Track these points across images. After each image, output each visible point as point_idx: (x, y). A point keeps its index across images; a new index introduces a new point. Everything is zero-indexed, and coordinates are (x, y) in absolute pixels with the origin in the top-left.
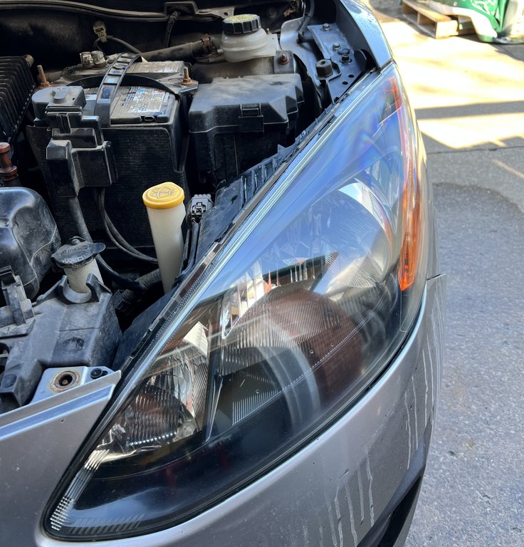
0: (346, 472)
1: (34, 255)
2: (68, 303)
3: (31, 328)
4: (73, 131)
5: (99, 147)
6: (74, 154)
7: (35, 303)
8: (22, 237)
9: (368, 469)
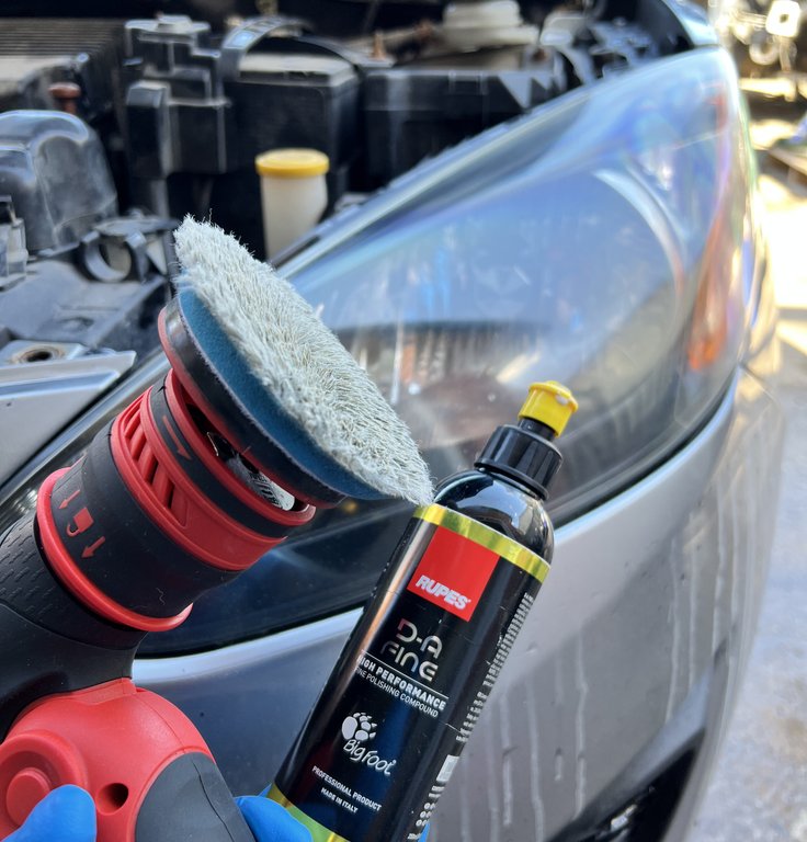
0: (530, 648)
1: (65, 220)
2: (90, 277)
3: (13, 285)
4: (176, 71)
5: (210, 103)
6: (172, 109)
7: (34, 258)
8: (50, 181)
9: (580, 664)
